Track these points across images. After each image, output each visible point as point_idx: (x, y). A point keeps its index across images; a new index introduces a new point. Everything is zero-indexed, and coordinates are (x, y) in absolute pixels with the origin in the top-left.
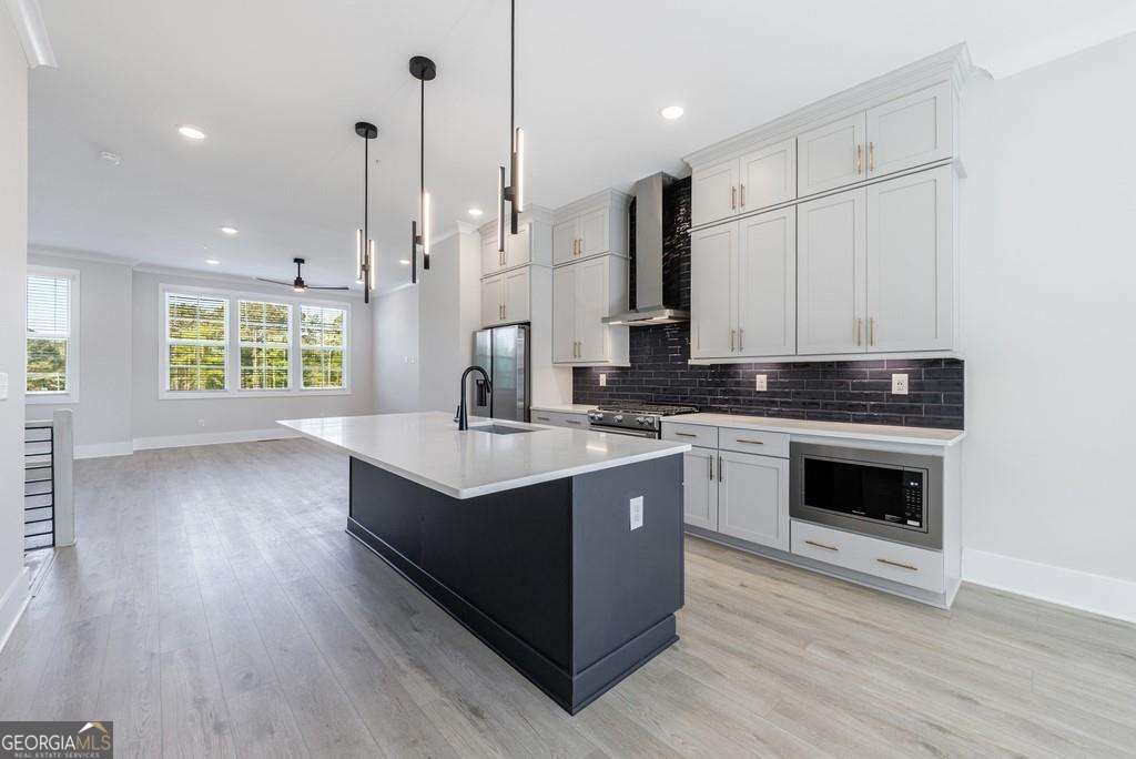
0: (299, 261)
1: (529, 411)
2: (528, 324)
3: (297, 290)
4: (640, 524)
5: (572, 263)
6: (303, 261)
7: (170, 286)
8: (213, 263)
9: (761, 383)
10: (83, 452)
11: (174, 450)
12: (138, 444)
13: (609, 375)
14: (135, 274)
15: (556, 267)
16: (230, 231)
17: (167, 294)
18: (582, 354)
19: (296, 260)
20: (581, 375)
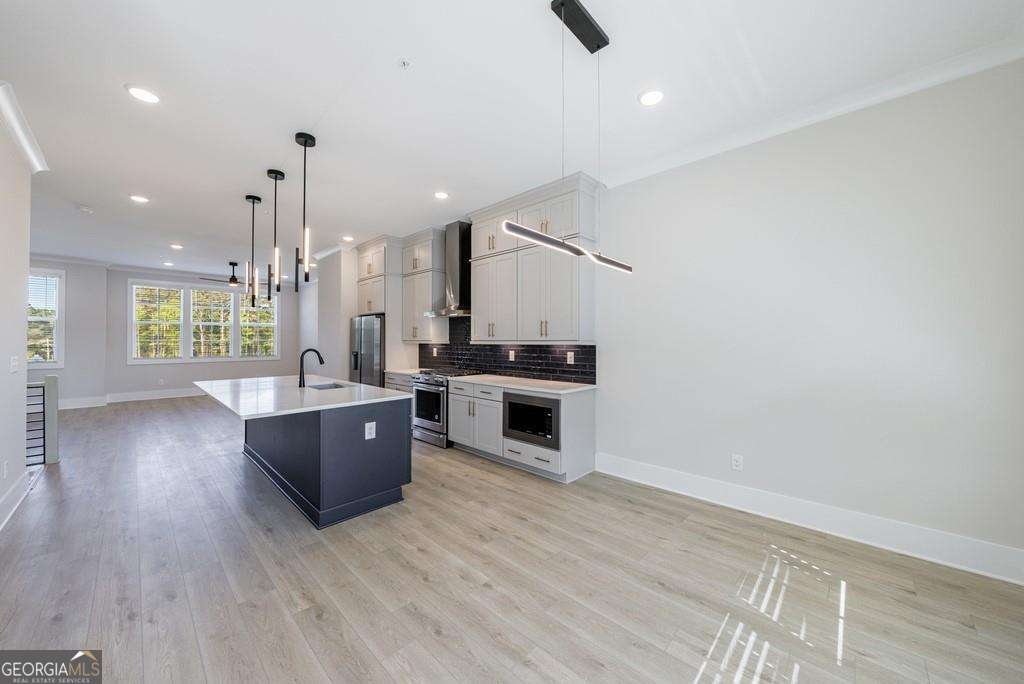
0: (233, 264)
1: (384, 374)
2: (384, 314)
3: (232, 285)
4: (374, 436)
5: (413, 274)
6: (236, 264)
7: (137, 280)
8: (169, 264)
9: (512, 356)
10: (66, 404)
11: (138, 403)
12: (109, 399)
13: (438, 349)
14: (108, 270)
15: (405, 276)
16: (177, 247)
17: (135, 287)
18: (418, 335)
19: (231, 264)
20: (424, 349)
